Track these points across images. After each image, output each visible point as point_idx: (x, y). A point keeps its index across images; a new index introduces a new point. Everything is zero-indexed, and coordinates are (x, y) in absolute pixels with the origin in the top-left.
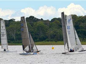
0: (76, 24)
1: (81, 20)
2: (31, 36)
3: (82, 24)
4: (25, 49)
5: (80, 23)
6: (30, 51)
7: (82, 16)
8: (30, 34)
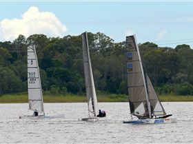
0: (45, 55)
1: (56, 47)
2: (149, 80)
3: (59, 55)
4: (135, 111)
5: (54, 54)
6: (147, 116)
7: (57, 38)
8: (147, 77)
